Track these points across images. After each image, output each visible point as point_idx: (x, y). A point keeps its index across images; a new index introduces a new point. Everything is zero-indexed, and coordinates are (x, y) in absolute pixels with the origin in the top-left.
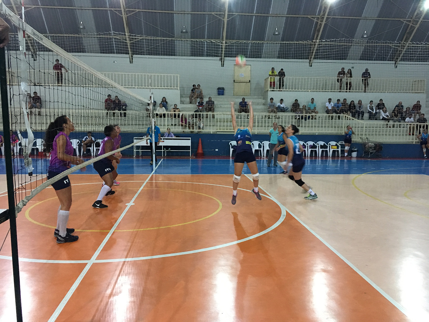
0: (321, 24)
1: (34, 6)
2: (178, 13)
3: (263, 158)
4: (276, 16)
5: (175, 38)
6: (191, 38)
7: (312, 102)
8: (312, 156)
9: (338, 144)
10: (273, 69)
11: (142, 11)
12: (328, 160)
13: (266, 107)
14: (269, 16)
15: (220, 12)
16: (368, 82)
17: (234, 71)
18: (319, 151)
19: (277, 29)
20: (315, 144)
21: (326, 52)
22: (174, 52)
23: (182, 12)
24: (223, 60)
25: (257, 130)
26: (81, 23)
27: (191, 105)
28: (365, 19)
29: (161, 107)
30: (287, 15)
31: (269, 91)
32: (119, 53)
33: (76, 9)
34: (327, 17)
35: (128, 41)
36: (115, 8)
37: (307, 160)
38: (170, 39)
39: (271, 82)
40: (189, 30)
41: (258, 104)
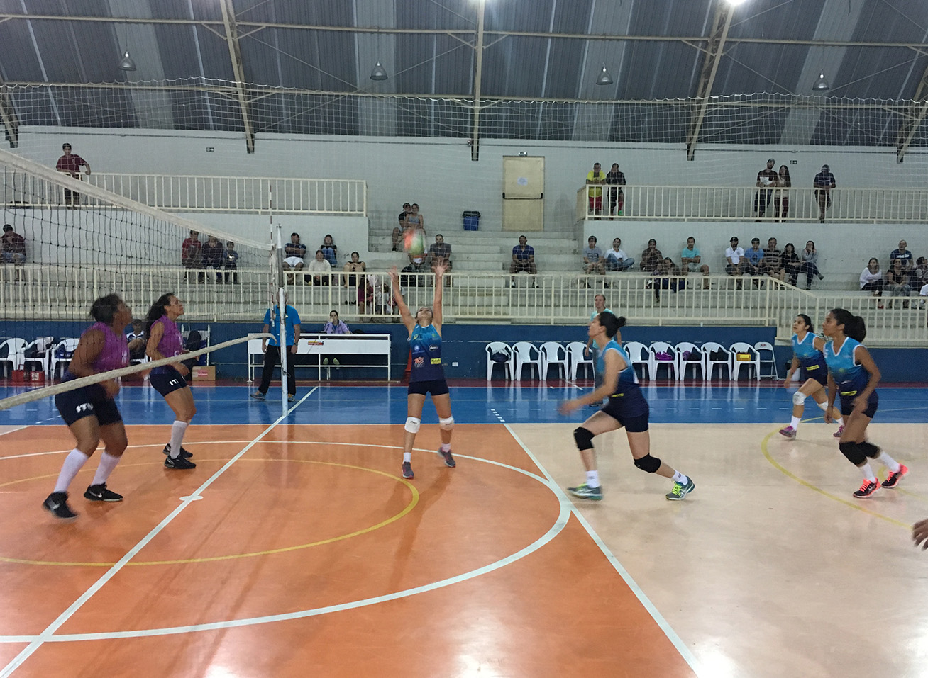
0: (712, 58)
1: (10, 17)
2: (364, 32)
3: (569, 385)
4: (603, 39)
5: (358, 93)
6: (397, 93)
7: (691, 247)
8: (691, 380)
9: (754, 350)
10: (597, 166)
11: (277, 28)
12: (730, 387)
13: (580, 259)
14: (586, 39)
15: (465, 29)
16: (828, 197)
17: (504, 170)
18: (708, 366)
19: (605, 70)
20: (698, 350)
21: (728, 125)
22: (357, 127)
23: (373, 28)
24: (475, 146)
25: (555, 315)
26: (127, 55)
27: (395, 253)
28: (820, 45)
29: (320, 260)
30: (629, 35)
31: (587, 218)
32: (220, 128)
33: (113, 22)
34: (726, 42)
35: (241, 101)
36: (209, 20)
37: (679, 389)
38: (347, 94)
39: (591, 199)
40: (392, 73)
41: (561, 251)
